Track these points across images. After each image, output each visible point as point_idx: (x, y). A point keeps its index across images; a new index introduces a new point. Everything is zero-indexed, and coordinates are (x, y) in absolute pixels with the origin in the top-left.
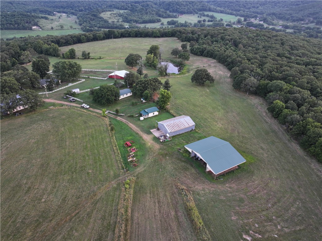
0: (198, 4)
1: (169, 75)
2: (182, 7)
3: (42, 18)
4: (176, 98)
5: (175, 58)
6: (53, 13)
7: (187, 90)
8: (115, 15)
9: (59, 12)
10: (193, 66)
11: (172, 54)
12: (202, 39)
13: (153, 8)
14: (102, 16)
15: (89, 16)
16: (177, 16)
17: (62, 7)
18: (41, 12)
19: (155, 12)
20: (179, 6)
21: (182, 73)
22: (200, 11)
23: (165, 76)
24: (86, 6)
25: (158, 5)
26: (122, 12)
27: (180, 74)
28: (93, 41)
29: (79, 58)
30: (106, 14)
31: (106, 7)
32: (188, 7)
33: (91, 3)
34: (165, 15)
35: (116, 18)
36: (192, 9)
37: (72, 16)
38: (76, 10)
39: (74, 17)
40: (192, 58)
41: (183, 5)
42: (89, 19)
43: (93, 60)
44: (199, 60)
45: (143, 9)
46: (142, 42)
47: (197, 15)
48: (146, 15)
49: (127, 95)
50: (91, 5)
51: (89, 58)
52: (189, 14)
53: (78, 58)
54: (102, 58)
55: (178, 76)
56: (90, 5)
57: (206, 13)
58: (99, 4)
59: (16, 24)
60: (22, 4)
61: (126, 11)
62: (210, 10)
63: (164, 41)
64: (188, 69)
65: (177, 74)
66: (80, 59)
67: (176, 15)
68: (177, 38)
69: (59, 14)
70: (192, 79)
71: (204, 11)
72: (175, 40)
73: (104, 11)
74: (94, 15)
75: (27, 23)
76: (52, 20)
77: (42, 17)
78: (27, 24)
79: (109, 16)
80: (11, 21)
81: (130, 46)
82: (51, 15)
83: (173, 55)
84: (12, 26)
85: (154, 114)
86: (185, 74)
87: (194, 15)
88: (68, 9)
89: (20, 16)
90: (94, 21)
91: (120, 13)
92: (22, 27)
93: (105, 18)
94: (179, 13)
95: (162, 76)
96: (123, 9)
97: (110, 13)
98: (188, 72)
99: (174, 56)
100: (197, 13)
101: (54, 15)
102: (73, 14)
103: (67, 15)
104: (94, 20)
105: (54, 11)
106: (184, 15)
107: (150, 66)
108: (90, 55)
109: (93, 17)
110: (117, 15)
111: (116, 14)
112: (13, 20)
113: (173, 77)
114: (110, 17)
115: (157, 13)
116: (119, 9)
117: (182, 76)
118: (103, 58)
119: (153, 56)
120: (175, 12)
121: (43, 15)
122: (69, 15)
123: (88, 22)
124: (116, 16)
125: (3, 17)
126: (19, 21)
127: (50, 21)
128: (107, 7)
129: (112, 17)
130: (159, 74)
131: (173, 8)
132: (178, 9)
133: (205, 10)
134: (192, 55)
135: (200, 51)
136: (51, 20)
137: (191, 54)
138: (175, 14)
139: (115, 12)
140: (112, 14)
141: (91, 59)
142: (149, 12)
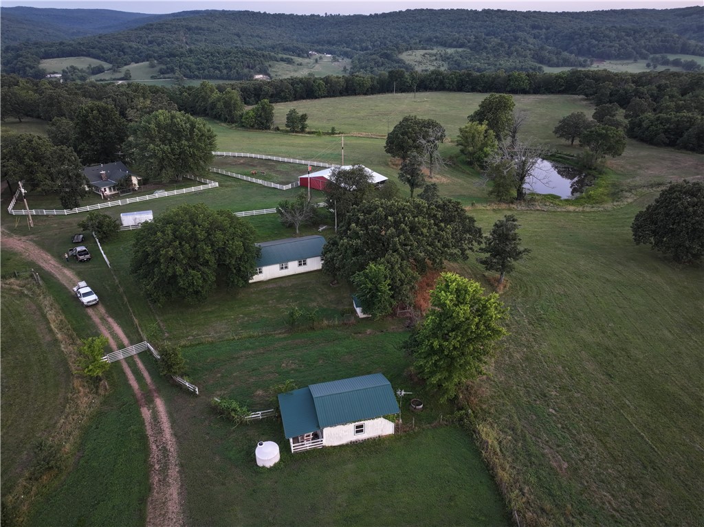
0: (651, 36)
1: (533, 200)
2: (605, 43)
3: (282, 60)
4: (540, 319)
5: (568, 146)
6: (307, 53)
7: (607, 276)
8: (434, 58)
9: (318, 51)
10: (638, 179)
11: (558, 135)
12: (672, 97)
13: (528, 43)
14: (403, 58)
15: (374, 57)
16: (589, 62)
17: (329, 43)
18: (286, 50)
19: (532, 51)
20: (596, 40)
21: (589, 197)
22: (655, 52)
23: (512, 203)
24: (377, 40)
25: (542, 39)
26: (450, 51)
27: (577, 199)
28: (345, 96)
29: (281, 128)
30: (414, 54)
31: (418, 41)
32: (622, 41)
33: (389, 35)
34: (555, 60)
35: (435, 63)
36: (634, 48)
37: (343, 59)
38: (355, 49)
39: (347, 61)
40: (633, 153)
41: (609, 38)
42: (372, 64)
43: (312, 135)
44: (663, 159)
45: (502, 45)
46: (471, 102)
47: (645, 61)
48: (507, 58)
49: (302, 263)
50: (389, 39)
51: (302, 130)
52: (621, 59)
53: (277, 129)
54: (336, 132)
55: (571, 208)
56: (386, 38)
57: (671, 57)
58: (406, 36)
59: (226, 68)
60: (257, 36)
61: (460, 50)
62: (685, 50)
63: (539, 103)
64: (614, 185)
65: (566, 200)
66: (282, 131)
67: (585, 61)
68: (581, 97)
69: (317, 55)
70: (637, 228)
71: (665, 53)
72: (575, 100)
73: (411, 49)
74: (387, 56)
75: (248, 67)
76: (301, 64)
77: (282, 58)
78: (246, 70)
79: (419, 58)
80: (220, 63)
81: (434, 108)
82: (303, 57)
83: (561, 136)
84: (217, 72)
85: (359, 429)
86: (602, 202)
87: (636, 61)
88: (339, 45)
89: (240, 55)
90: (382, 68)
91: (446, 53)
92: (235, 74)
93: (407, 62)
94: (593, 57)
95: (500, 201)
96: (455, 47)
97: (423, 52)
98: (616, 195)
99: (563, 141)
100: (644, 57)
101: (309, 56)
102: (346, 55)
103: (333, 57)
104: (383, 64)
105: (311, 50)
106: (608, 62)
107: (470, 164)
108: (308, 122)
109: (381, 60)
110: (438, 57)
111: (435, 56)
112: (223, 62)
113: (545, 208)
114: (421, 59)
115: (537, 54)
116: (445, 46)
117: (588, 209)
118: (339, 134)
119: (484, 127)
120: (583, 55)
121: (285, 56)
122: (337, 58)
123: (368, 69)
124: (436, 59)
125: (208, 56)
126: (234, 63)
127: (296, 67)
128: (420, 42)
129: (425, 61)
130: (491, 193)
131: (580, 45)
132: (594, 46)
133: (673, 51)
134: (634, 142)
135: (666, 131)
136: (298, 64)
137: (627, 140)
138: (581, 59)
139: (434, 51)
140: (426, 54)
141: (309, 133)
142: (517, 51)
